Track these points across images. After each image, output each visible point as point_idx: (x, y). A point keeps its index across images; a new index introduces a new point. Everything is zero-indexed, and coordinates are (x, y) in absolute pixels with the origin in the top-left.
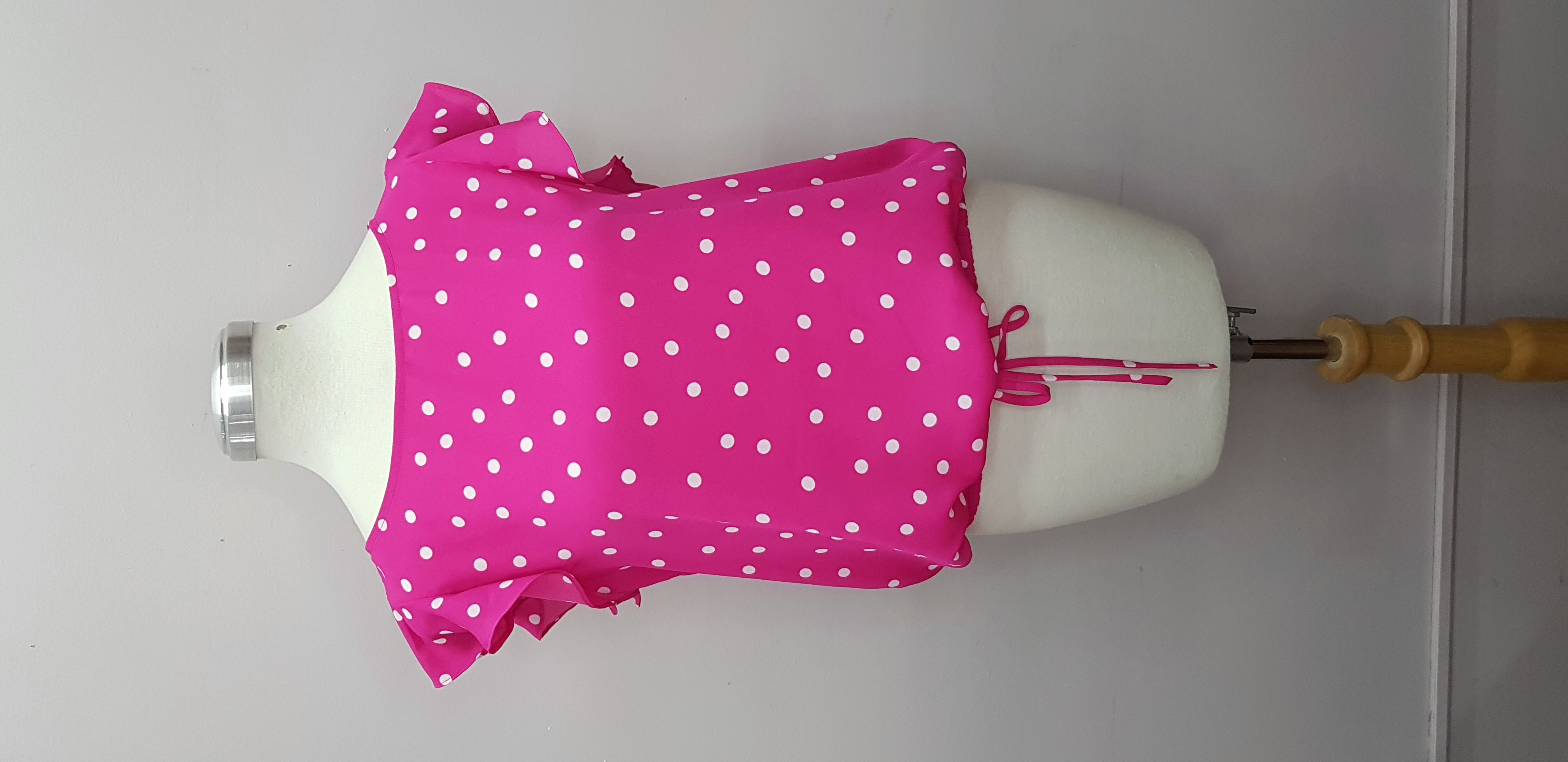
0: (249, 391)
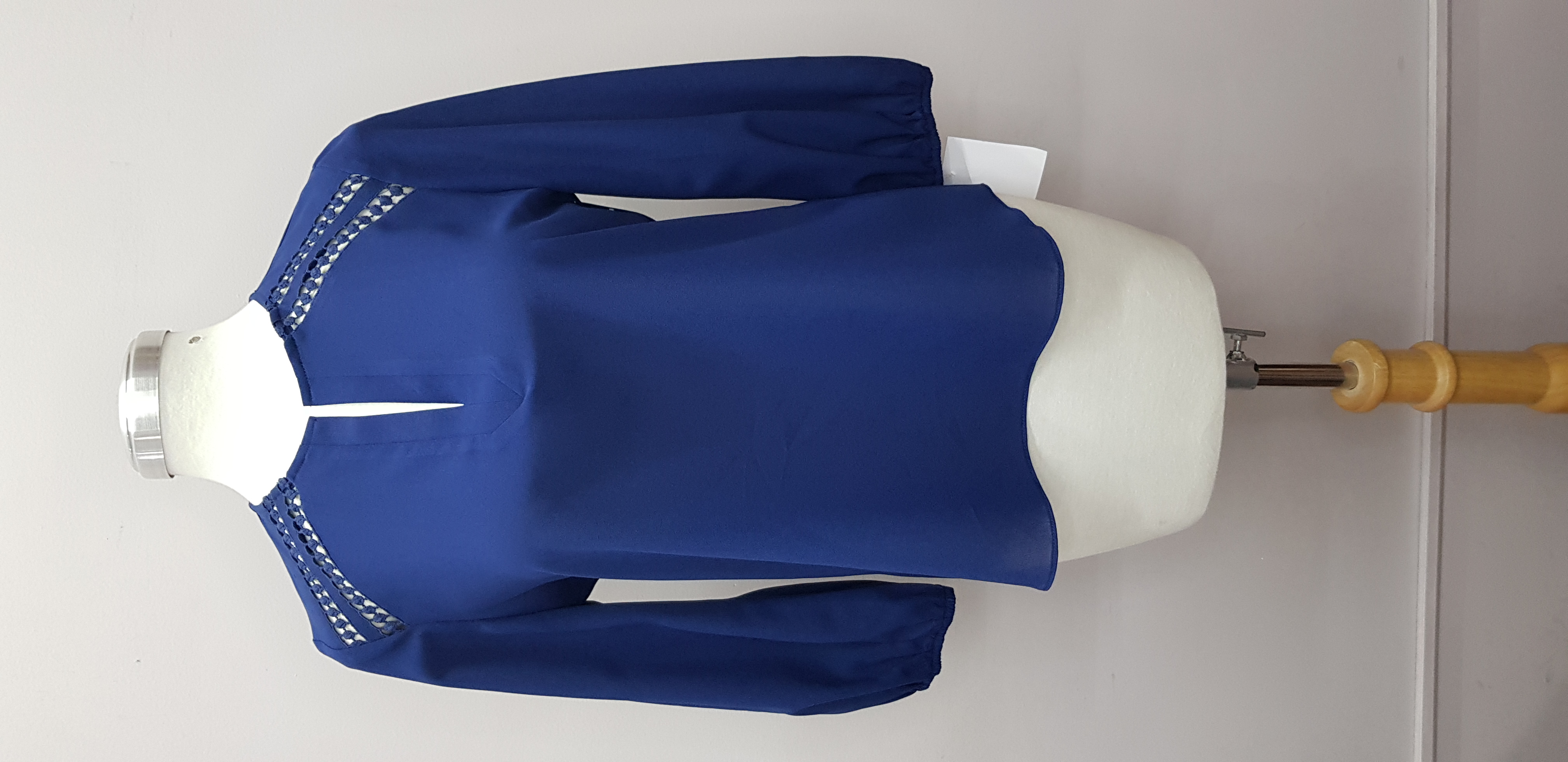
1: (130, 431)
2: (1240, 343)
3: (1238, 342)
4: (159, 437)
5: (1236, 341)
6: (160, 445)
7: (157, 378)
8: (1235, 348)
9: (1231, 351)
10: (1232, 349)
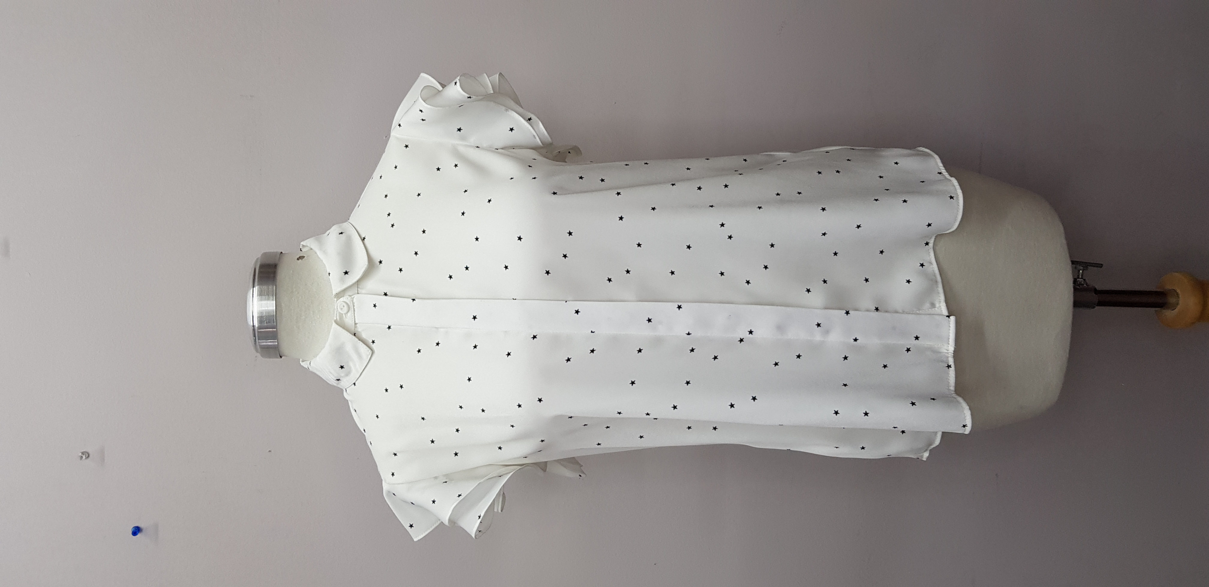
0: (273, 307)
1: (255, 324)
2: (1082, 272)
3: (1081, 271)
4: (275, 330)
5: (1079, 271)
6: (274, 336)
7: (275, 287)
8: (1078, 276)
9: (1075, 279)
10: (1076, 277)
